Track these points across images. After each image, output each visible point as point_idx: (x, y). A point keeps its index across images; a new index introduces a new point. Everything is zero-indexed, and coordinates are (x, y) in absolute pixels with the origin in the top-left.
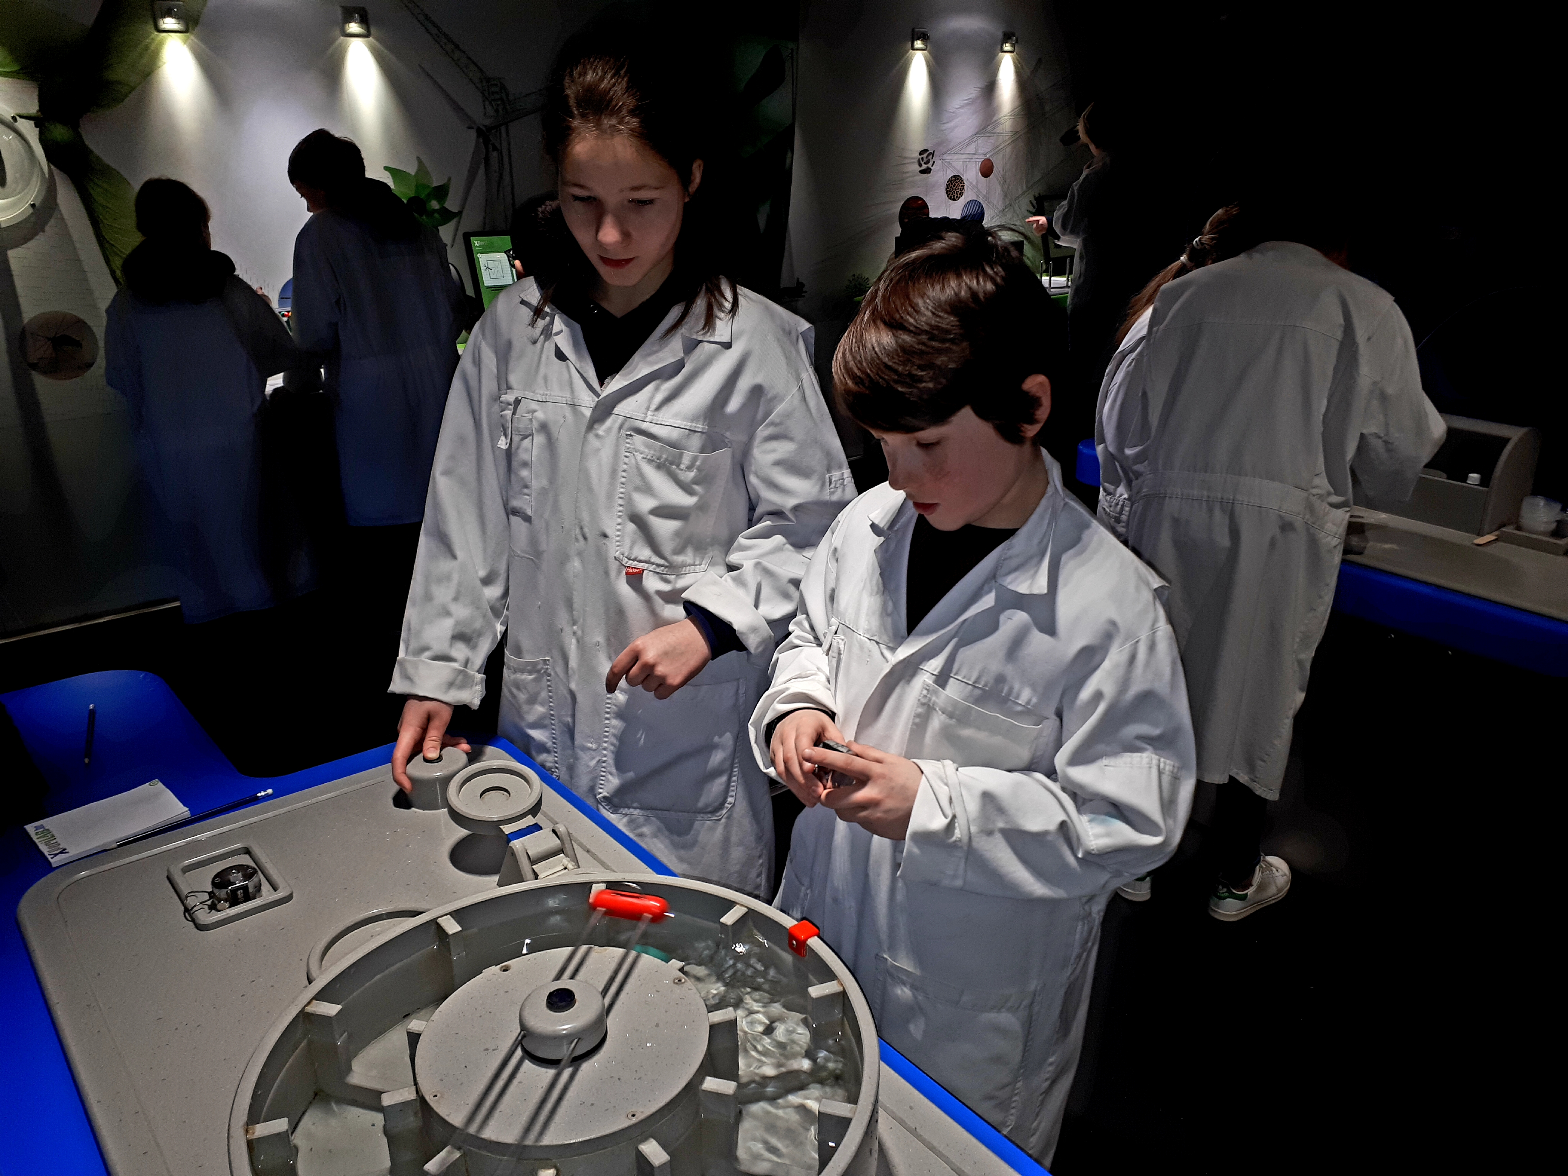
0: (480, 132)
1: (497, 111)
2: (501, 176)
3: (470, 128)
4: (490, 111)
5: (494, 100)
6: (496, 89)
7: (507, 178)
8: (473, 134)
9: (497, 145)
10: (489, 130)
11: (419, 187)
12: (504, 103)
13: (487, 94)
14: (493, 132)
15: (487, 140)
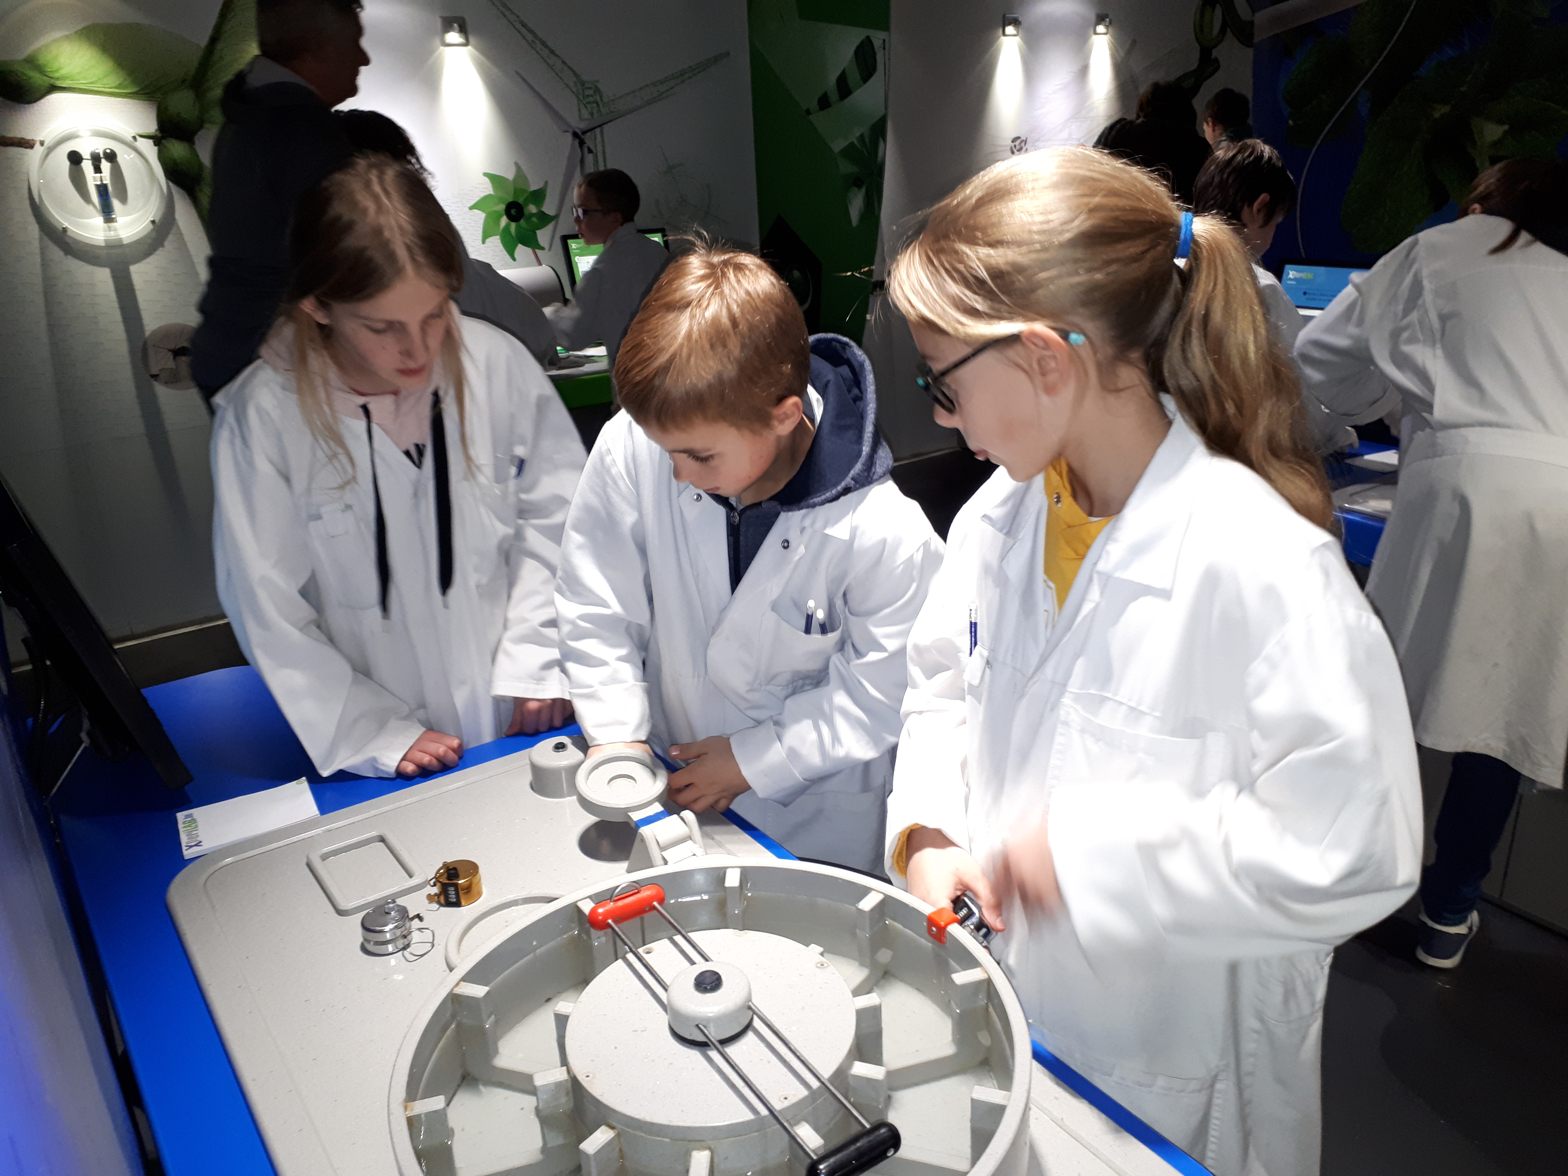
0: (575, 135)
1: (592, 114)
3: (566, 131)
4: (585, 114)
5: (589, 103)
6: (591, 92)
8: (569, 137)
9: (592, 147)
10: (584, 133)
11: (517, 191)
12: (598, 105)
13: (581, 97)
14: (588, 134)
15: (582, 143)
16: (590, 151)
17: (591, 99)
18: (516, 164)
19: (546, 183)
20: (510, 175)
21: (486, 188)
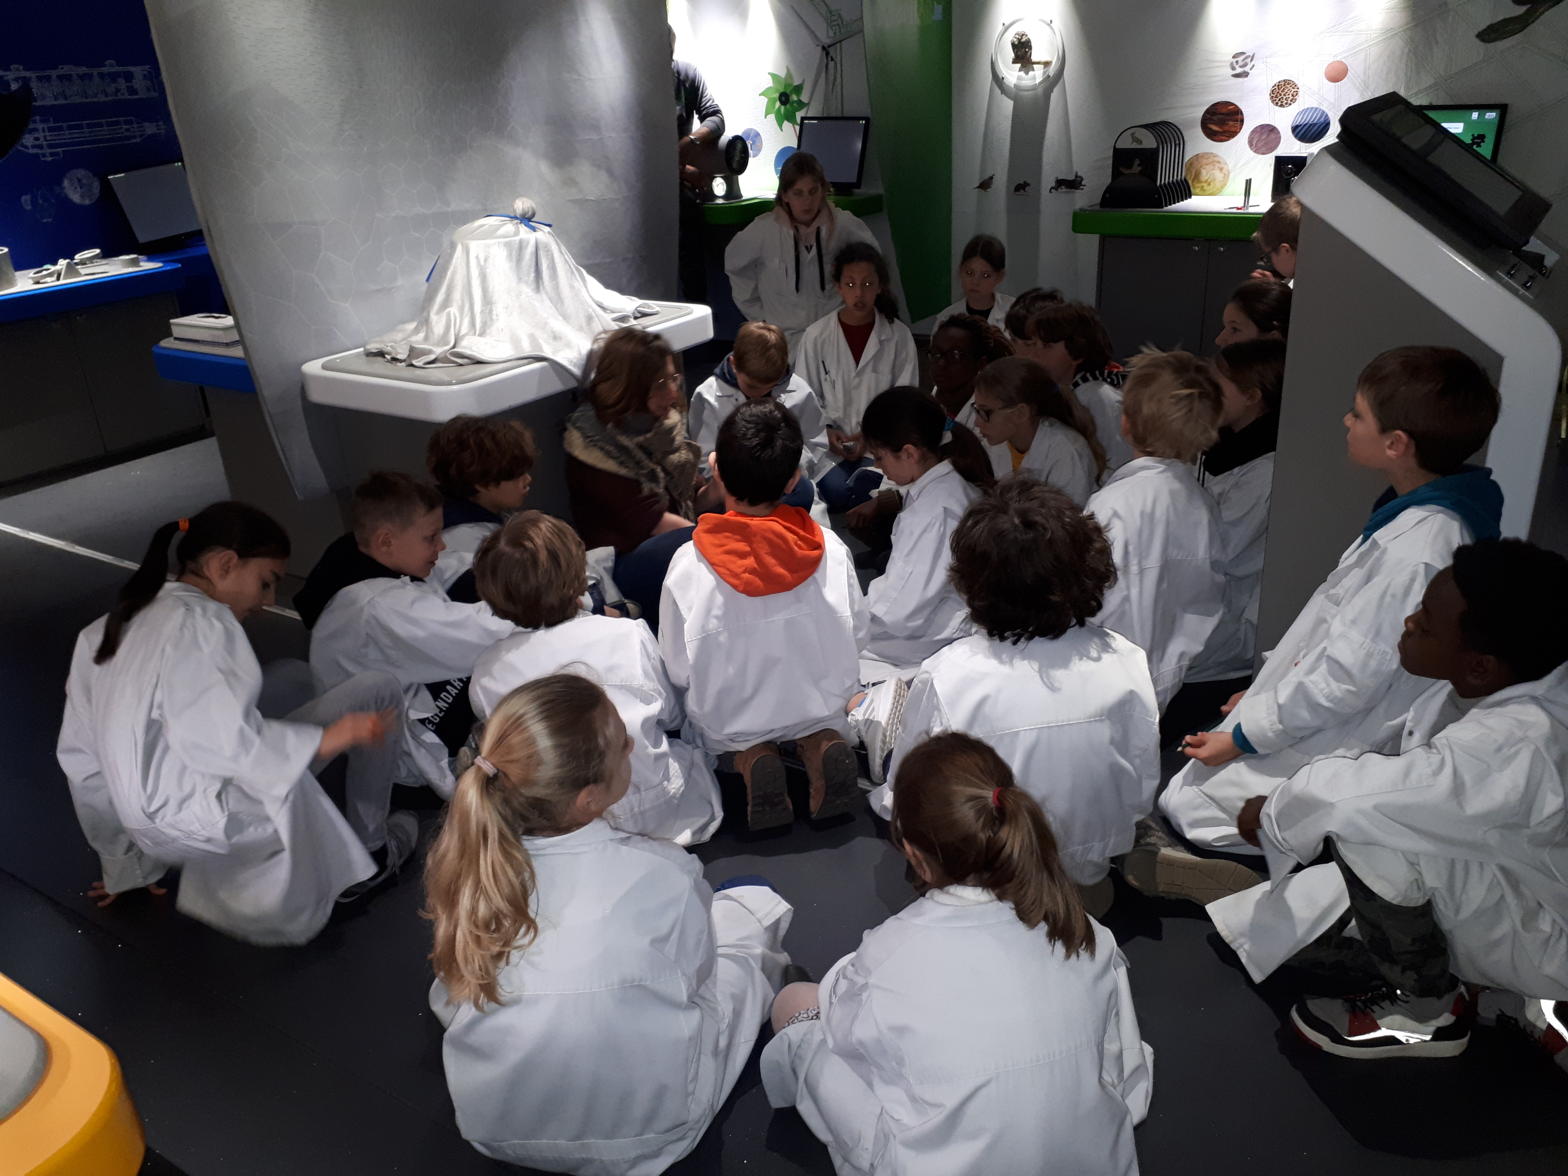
0: (824, 48)
1: (835, 33)
2: (835, 79)
3: (818, 46)
4: (831, 34)
5: (834, 26)
6: (835, 18)
7: (839, 80)
8: (820, 48)
9: (834, 58)
10: (829, 47)
11: (787, 86)
12: (840, 28)
13: (829, 21)
14: (832, 48)
15: (827, 54)
16: (832, 59)
17: (835, 23)
18: (787, 68)
19: (804, 81)
20: (782, 74)
21: (768, 82)
